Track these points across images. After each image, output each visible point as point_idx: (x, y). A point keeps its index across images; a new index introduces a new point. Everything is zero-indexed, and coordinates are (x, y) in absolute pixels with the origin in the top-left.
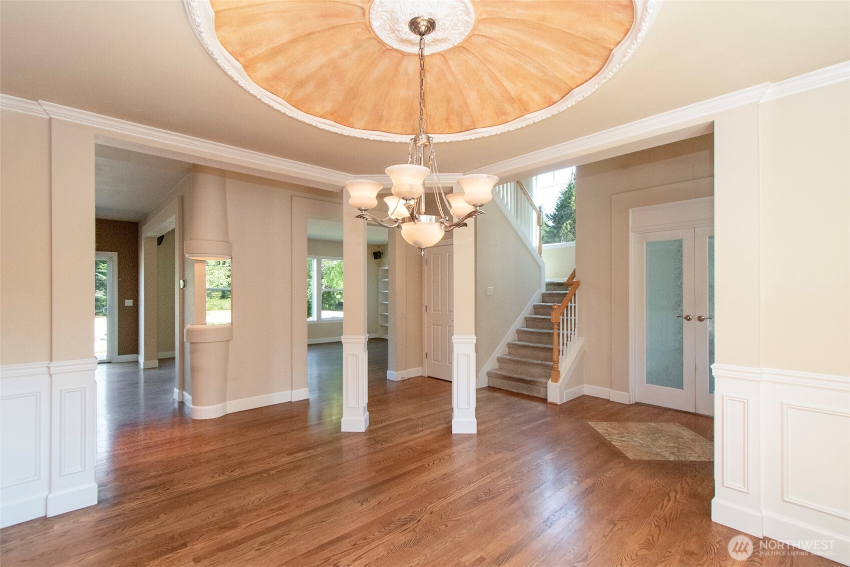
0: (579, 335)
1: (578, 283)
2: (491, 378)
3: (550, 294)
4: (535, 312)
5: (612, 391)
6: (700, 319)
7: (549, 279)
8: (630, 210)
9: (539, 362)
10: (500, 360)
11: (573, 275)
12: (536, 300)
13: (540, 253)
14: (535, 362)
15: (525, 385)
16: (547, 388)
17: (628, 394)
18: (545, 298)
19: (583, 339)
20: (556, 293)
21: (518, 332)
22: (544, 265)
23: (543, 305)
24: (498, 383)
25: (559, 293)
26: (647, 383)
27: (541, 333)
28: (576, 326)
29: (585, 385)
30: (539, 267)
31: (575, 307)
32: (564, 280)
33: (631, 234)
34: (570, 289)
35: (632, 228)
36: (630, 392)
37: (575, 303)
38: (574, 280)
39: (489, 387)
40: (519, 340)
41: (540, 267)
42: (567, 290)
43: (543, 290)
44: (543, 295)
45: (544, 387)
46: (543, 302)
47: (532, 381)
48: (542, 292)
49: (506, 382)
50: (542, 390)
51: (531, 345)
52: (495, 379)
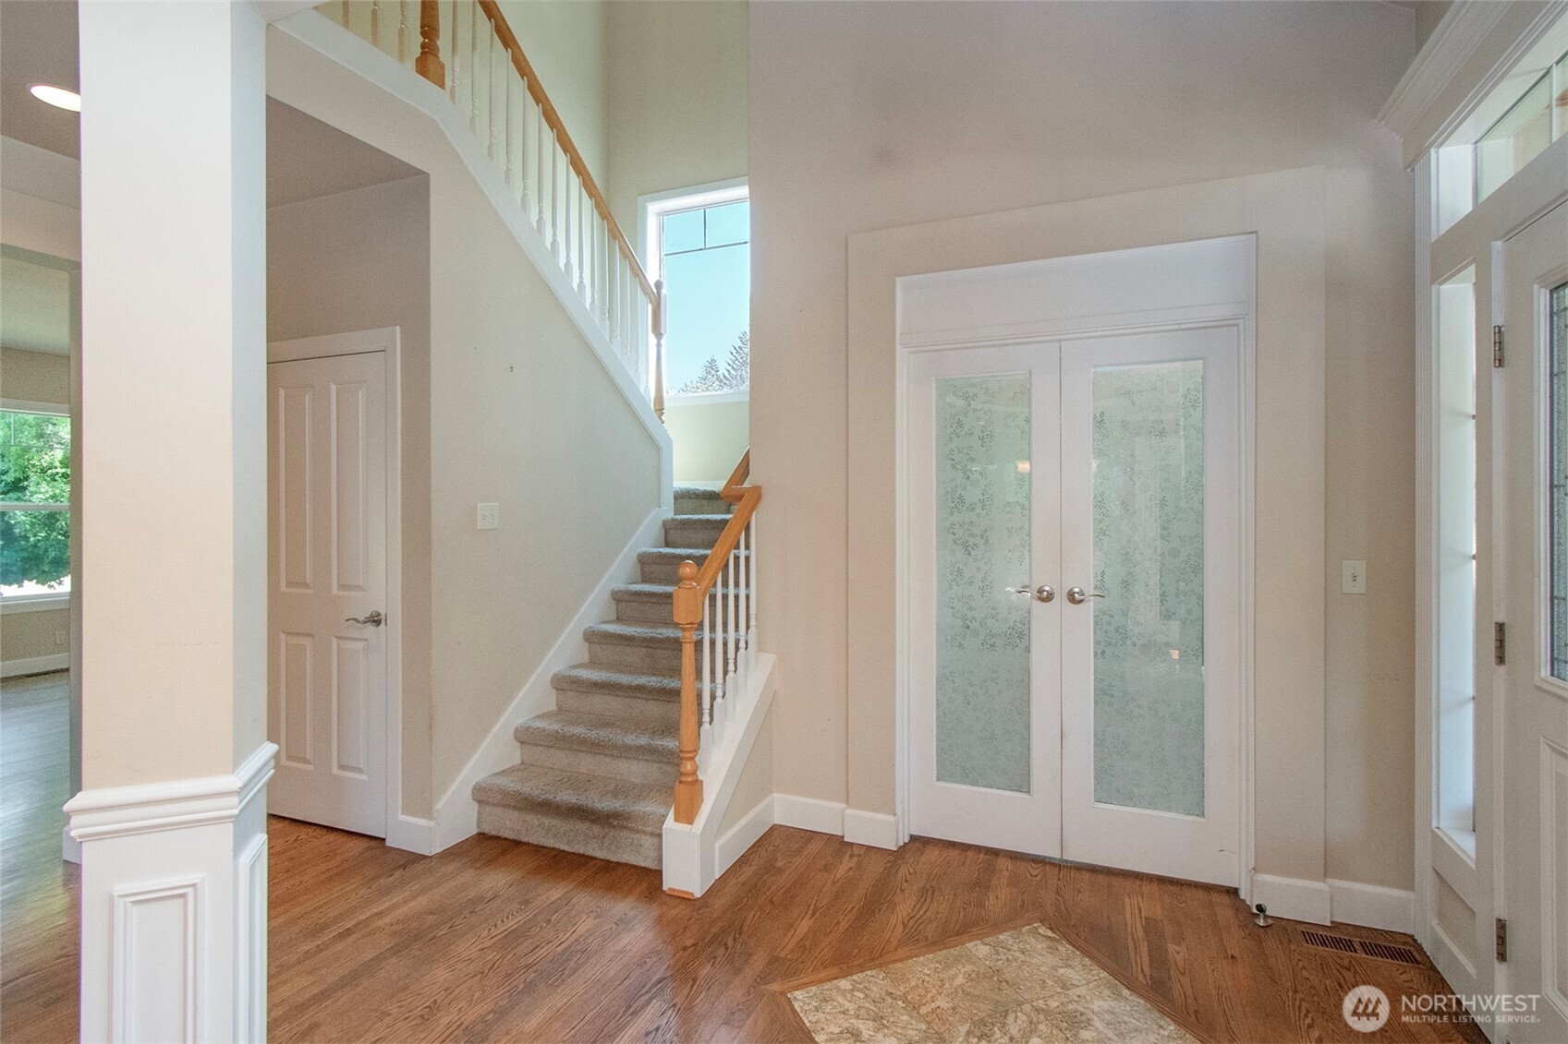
0: (760, 649)
1: (757, 494)
2: (488, 809)
3: (685, 523)
4: (643, 574)
5: (849, 812)
6: (1072, 598)
7: (681, 481)
8: (898, 280)
9: (643, 741)
10: (525, 737)
11: (744, 469)
12: (645, 538)
13: (660, 410)
14: (630, 739)
15: (596, 829)
16: (660, 836)
17: (891, 818)
18: (671, 532)
19: (768, 660)
20: (700, 520)
21: (593, 637)
22: (670, 442)
23: (666, 555)
24: (510, 824)
25: (708, 521)
26: (938, 779)
27: (652, 640)
28: (753, 622)
29: (775, 795)
30: (656, 449)
31: (747, 559)
32: (717, 485)
33: (900, 351)
34: (735, 508)
35: (901, 334)
36: (899, 812)
37: (747, 547)
38: (746, 485)
39: (482, 837)
40: (594, 663)
41: (658, 449)
42: (728, 512)
43: (667, 511)
44: (668, 527)
45: (652, 834)
46: (667, 545)
47: (616, 815)
48: (664, 518)
49: (533, 819)
50: (648, 842)
51: (624, 679)
52: (499, 810)
